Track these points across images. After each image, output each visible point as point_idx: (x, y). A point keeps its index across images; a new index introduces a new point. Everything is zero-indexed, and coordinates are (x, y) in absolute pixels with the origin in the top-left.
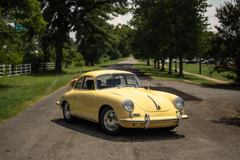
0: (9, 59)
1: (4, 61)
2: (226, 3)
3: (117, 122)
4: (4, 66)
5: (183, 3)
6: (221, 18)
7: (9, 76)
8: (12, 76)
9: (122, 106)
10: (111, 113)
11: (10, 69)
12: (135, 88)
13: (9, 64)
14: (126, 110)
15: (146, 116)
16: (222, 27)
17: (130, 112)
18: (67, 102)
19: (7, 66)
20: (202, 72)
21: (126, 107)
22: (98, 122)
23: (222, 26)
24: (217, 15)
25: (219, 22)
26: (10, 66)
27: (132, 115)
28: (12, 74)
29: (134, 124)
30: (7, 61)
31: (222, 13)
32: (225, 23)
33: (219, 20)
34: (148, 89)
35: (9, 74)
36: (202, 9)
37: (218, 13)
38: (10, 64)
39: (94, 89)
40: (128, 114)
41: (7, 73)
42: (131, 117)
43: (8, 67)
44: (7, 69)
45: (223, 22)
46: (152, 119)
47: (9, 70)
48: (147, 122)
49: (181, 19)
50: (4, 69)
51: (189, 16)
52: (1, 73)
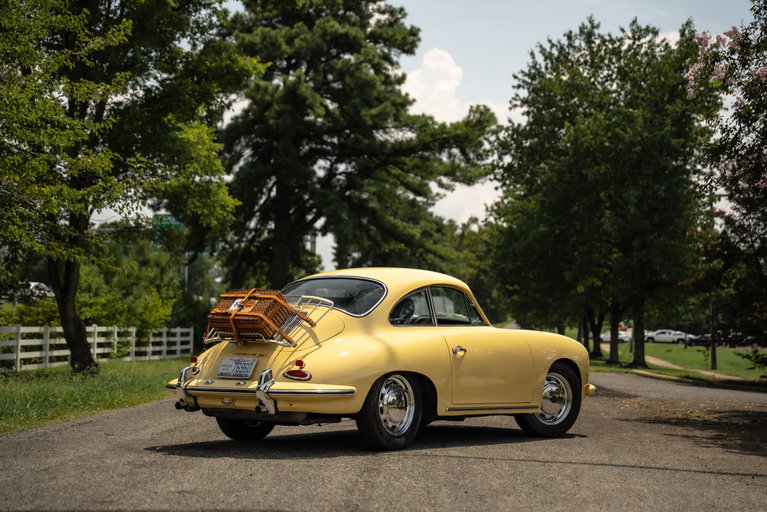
0: (130, 310)
1: (118, 316)
4: (116, 329)
5: (639, 148)
6: (732, 188)
7: (128, 359)
8: (135, 361)
11: (132, 339)
13: (129, 326)
19: (122, 330)
23: (735, 209)
25: (730, 198)
26: (133, 330)
28: (138, 354)
30: (124, 314)
32: (746, 204)
33: (729, 194)
35: (128, 354)
36: (699, 167)
38: (134, 325)
41: (124, 349)
43: (127, 334)
44: (124, 339)
45: (737, 201)
47: (128, 344)
49: (632, 194)
50: (115, 339)
51: (656, 186)
52: (106, 350)
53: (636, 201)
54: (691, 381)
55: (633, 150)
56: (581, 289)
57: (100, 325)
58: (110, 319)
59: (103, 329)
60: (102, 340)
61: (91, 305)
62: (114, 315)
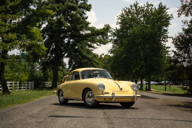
0: (17, 77)
1: (14, 79)
2: (179, 33)
3: (94, 99)
4: (14, 82)
5: (149, 34)
6: (176, 44)
7: (17, 90)
8: (19, 91)
9: (97, 87)
10: (90, 93)
11: (18, 85)
12: (107, 79)
13: (17, 81)
14: (100, 90)
15: (113, 94)
16: (177, 51)
17: (102, 91)
18: (62, 90)
19: (15, 82)
21: (100, 88)
22: (82, 100)
24: (173, 42)
25: (175, 47)
26: (18, 82)
27: (104, 93)
28: (20, 89)
29: (105, 99)
30: (16, 78)
31: (176, 40)
32: (180, 48)
33: (175, 46)
34: (116, 80)
35: (17, 89)
36: (164, 39)
37: (174, 41)
38: (18, 81)
39: (80, 80)
40: (101, 92)
41: (16, 88)
42: (103, 94)
43: (17, 84)
44: (16, 85)
45: (177, 47)
46: (116, 95)
47: (17, 86)
48: (113, 97)
49: (148, 46)
50: (13, 85)
51: (154, 44)
52: (11, 88)
53: (149, 48)
54: (166, 94)
55: (148, 35)
56: (134, 71)
57: (9, 81)
58: (12, 80)
59: (10, 82)
60: (10, 85)
61: (7, 76)
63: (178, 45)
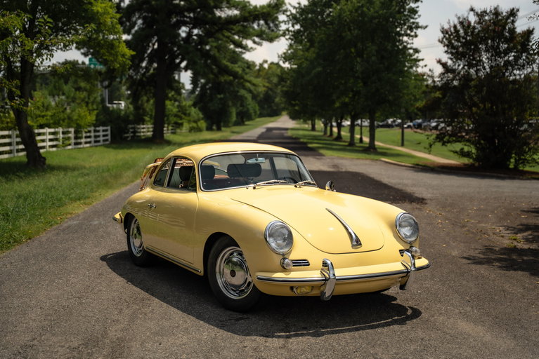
0: (69, 118)
1: (61, 122)
2: (459, 18)
3: (249, 279)
4: (60, 130)
5: (377, 20)
6: (450, 45)
7: (70, 147)
8: (75, 148)
9: (263, 237)
10: (235, 254)
11: (72, 135)
12: (296, 187)
13: (69, 127)
14: (273, 250)
16: (450, 62)
17: (283, 255)
18: (134, 217)
19: (65, 130)
20: (405, 143)
21: (270, 240)
22: (202, 274)
23: (451, 59)
24: (443, 39)
25: (446, 52)
26: (72, 130)
27: (288, 265)
28: (76, 144)
29: (292, 288)
30: (66, 121)
31: (450, 36)
32: (456, 55)
33: (446, 48)
34: (327, 188)
35: (70, 145)
36: (409, 32)
37: (445, 36)
38: (71, 127)
39: (195, 191)
40: (278, 259)
41: (67, 142)
42: (284, 268)
43: (69, 132)
44: (66, 136)
45: (452, 53)
46: (340, 273)
47: (69, 138)
48: (328, 283)
49: (373, 48)
50: (61, 136)
51: (386, 43)
52: (54, 143)
53: (375, 53)
55: (374, 21)
56: (337, 105)
57: (50, 127)
58: (56, 124)
59: (52, 130)
60: (52, 137)
61: (43, 116)
62: (59, 121)
63: (453, 47)
